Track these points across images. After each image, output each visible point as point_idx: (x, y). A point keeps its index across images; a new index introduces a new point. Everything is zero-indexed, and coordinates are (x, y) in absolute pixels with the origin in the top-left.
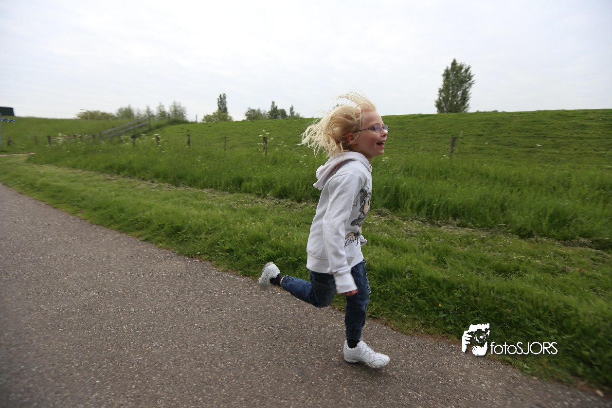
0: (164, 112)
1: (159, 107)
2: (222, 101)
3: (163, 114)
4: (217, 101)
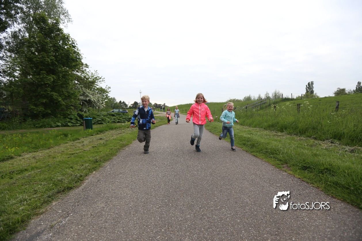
0: (269, 97)
1: (266, 94)
2: (310, 87)
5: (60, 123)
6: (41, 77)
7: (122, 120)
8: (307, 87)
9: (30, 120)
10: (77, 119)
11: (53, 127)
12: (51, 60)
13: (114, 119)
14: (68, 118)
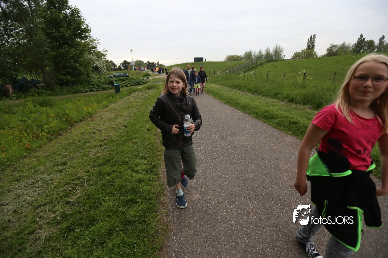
0: (269, 52)
1: (268, 49)
2: (312, 40)
3: (268, 54)
5: (88, 89)
6: (65, 50)
7: (132, 83)
8: (308, 41)
9: (66, 87)
10: (98, 85)
11: (84, 92)
12: (68, 34)
13: (126, 83)
14: (91, 84)
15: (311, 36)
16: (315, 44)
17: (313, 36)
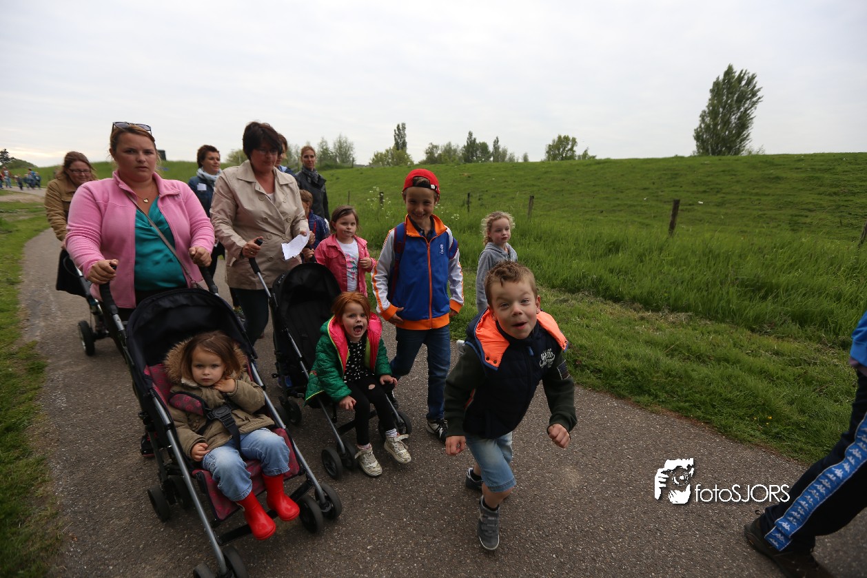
0: (327, 149)
1: (321, 143)
2: (400, 133)
3: (325, 152)
4: (394, 133)
15: (398, 126)
16: (407, 140)
17: (401, 126)
